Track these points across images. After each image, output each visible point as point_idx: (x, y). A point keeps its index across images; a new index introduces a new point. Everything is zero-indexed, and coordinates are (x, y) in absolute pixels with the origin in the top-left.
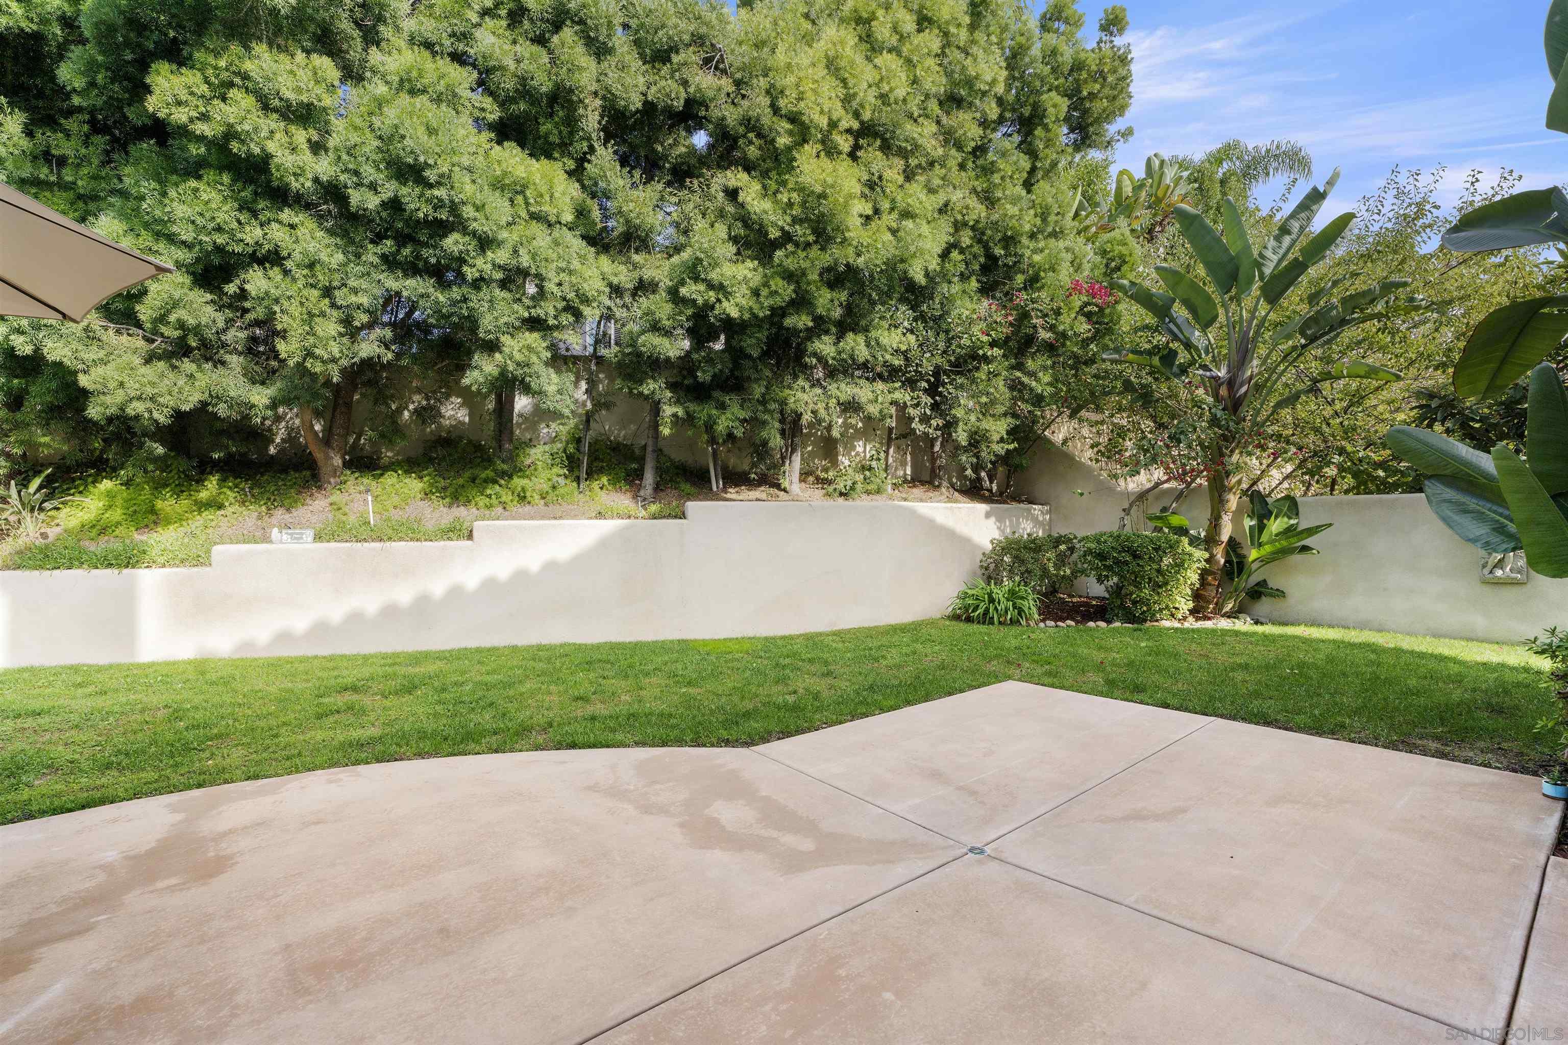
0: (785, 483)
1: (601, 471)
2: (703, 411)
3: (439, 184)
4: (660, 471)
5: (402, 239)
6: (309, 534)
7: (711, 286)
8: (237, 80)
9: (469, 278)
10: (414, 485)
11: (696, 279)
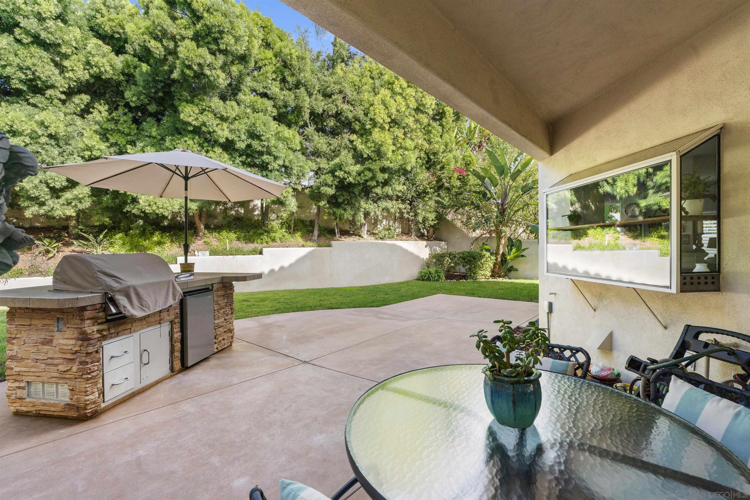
0: (363, 235)
1: (298, 230)
2: (339, 211)
3: (265, 141)
4: (320, 230)
5: (248, 156)
6: (208, 253)
7: (345, 172)
8: (207, 109)
9: (270, 169)
10: (233, 235)
11: (341, 169)
